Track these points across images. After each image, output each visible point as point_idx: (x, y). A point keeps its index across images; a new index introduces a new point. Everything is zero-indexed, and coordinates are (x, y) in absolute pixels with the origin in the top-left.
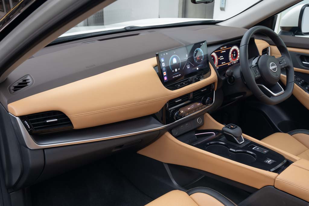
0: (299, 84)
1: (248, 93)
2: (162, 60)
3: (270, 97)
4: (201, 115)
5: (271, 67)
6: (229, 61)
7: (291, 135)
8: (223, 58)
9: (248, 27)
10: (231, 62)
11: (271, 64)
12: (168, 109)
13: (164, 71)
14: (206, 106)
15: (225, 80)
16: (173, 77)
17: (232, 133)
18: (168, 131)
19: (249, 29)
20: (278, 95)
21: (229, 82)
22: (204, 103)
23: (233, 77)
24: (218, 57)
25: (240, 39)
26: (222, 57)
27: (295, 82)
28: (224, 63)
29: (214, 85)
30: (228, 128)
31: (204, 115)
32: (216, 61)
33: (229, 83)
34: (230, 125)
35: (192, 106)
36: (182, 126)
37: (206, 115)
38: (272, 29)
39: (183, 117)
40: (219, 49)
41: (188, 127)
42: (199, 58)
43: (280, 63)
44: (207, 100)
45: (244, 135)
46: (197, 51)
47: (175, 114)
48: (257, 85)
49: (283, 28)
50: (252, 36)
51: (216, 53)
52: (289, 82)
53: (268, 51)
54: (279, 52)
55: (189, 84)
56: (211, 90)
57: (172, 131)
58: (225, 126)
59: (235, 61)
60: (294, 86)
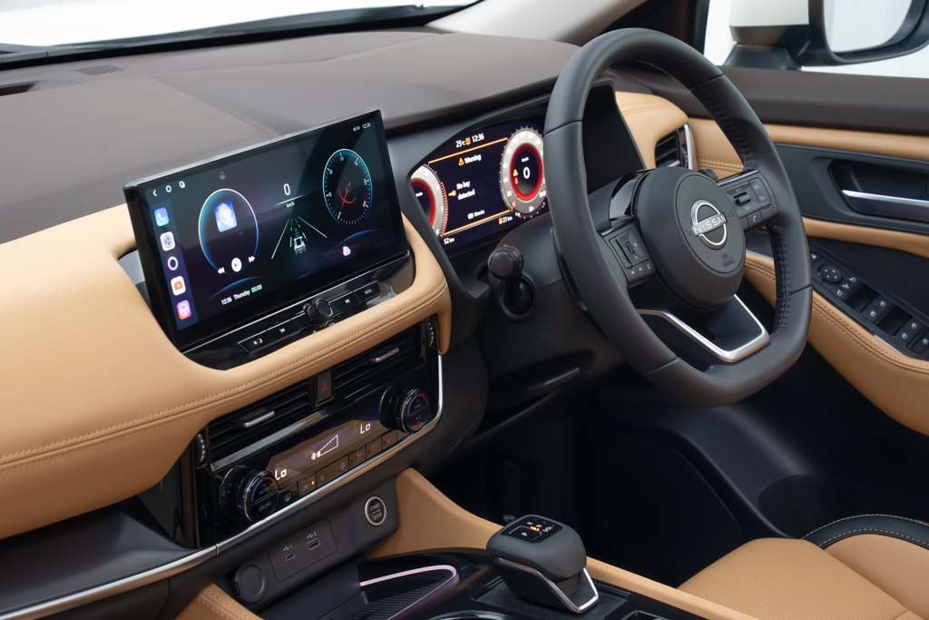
0: (835, 295)
1: (604, 358)
2: (161, 218)
3: (703, 367)
4: (383, 482)
5: (695, 223)
6: (501, 206)
7: (824, 548)
8: (472, 193)
9: (579, 37)
10: (515, 211)
11: (696, 207)
12: (209, 467)
13: (175, 274)
14: (401, 434)
15: (490, 300)
16: (224, 302)
17: (538, 562)
18: (215, 583)
19: (581, 44)
20: (741, 355)
21: (509, 304)
22: (392, 421)
23: (526, 283)
24: (448, 185)
25: (545, 97)
26: (467, 184)
27: (818, 286)
28: (477, 214)
29: (437, 328)
30: (517, 535)
31: (400, 483)
32: (441, 208)
33: (507, 312)
34: (524, 522)
35: (334, 441)
36: (287, 548)
37: (409, 483)
38: (690, 43)
39: (288, 499)
40: (449, 146)
41: (316, 550)
42: (348, 199)
43: (738, 203)
44: (406, 403)
45: (596, 567)
46: (339, 166)
47: (248, 490)
48: (636, 314)
49: (742, 33)
50: (599, 76)
51: (434, 167)
52: (788, 289)
53: (685, 146)
54: (732, 147)
55: (308, 332)
56: (423, 354)
57: (236, 579)
58: (501, 527)
59: (532, 204)
60: (811, 307)
